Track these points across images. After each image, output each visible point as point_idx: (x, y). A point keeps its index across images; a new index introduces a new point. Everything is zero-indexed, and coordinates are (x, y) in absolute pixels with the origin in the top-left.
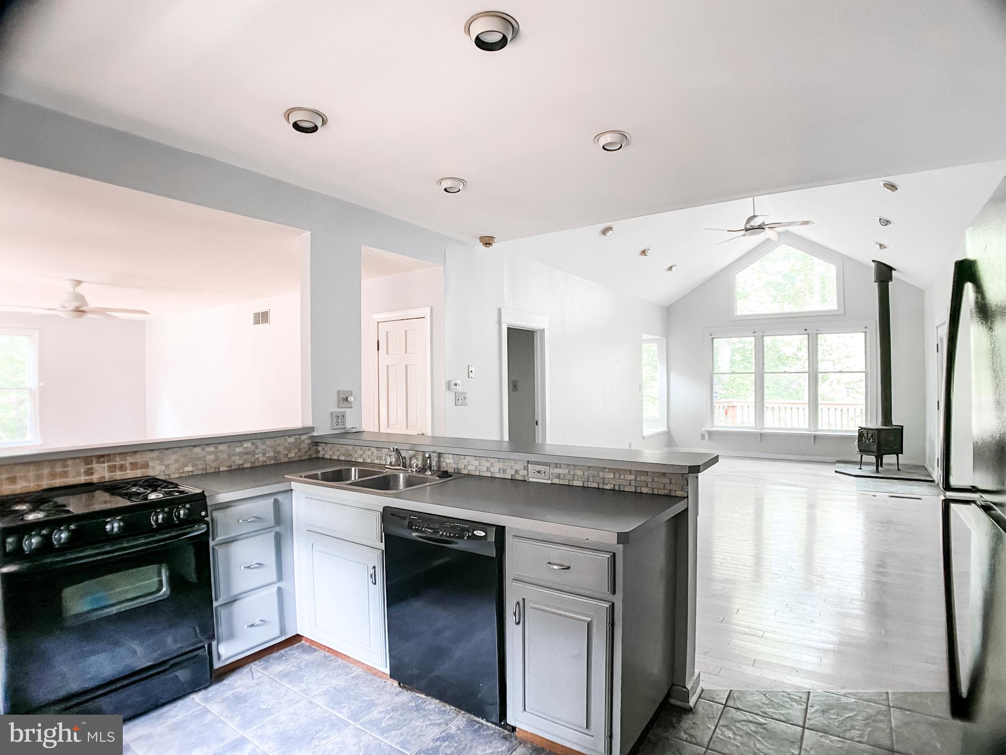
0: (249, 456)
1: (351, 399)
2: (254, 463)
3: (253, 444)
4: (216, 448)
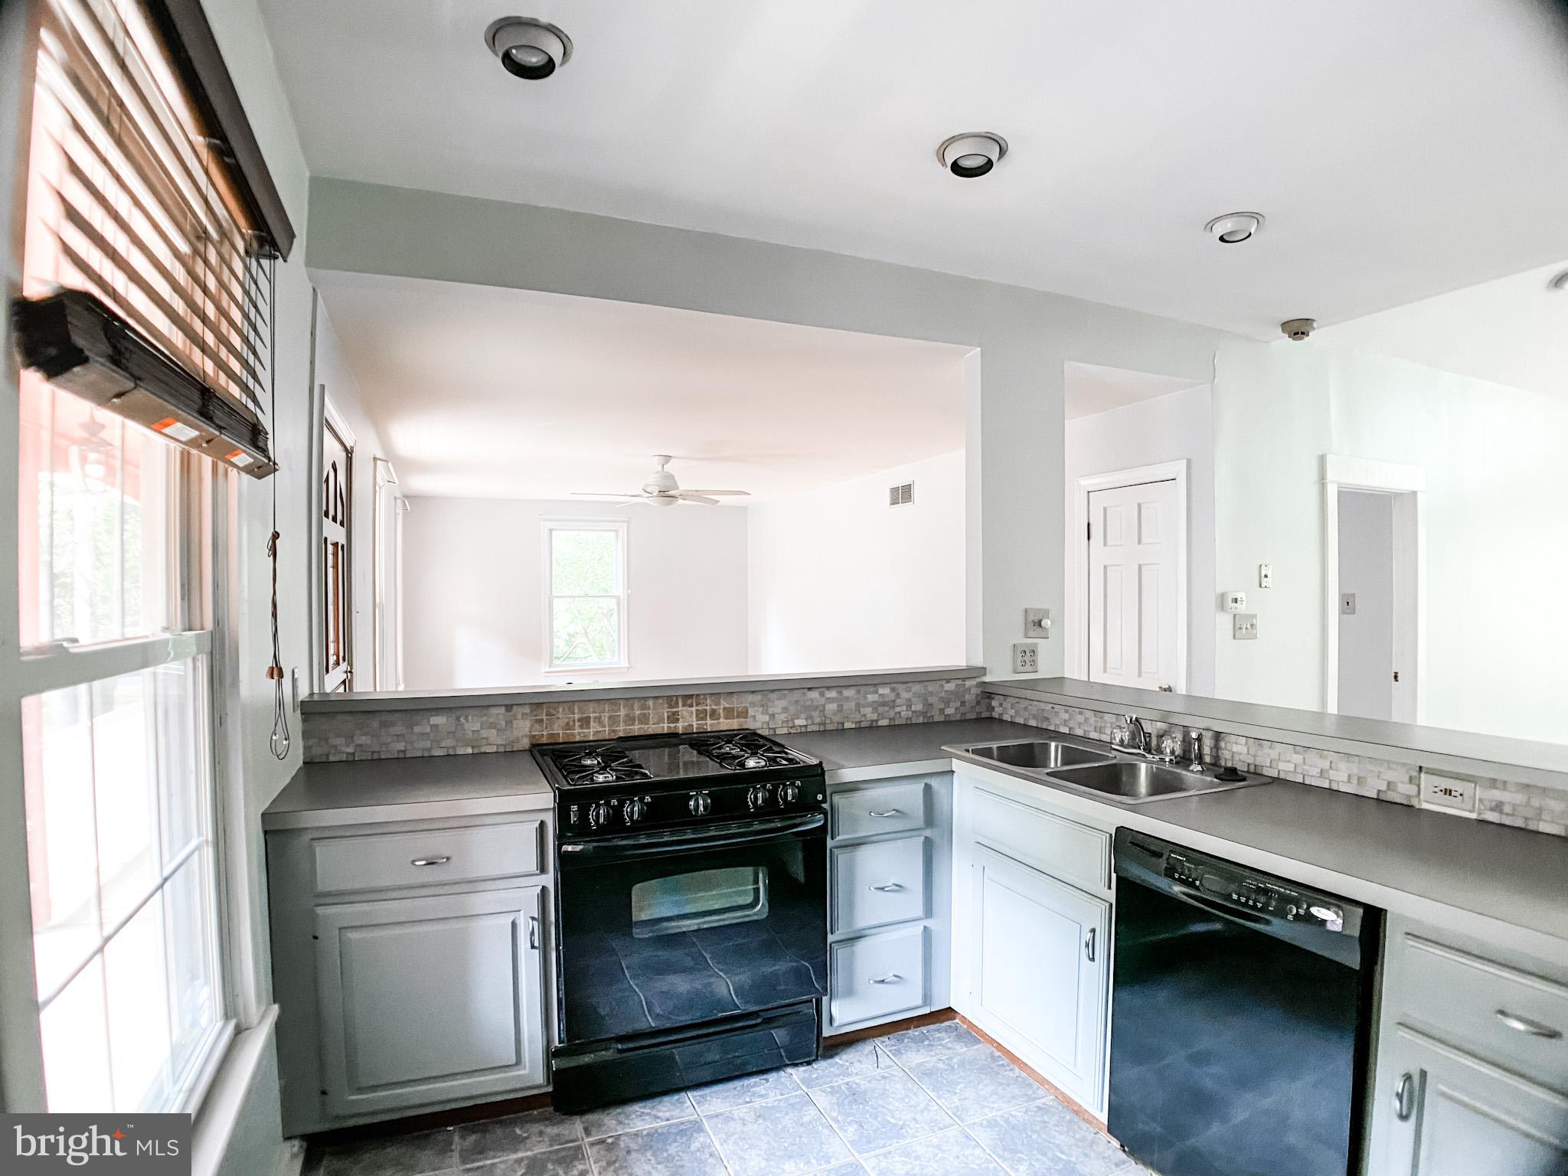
0: (887, 708)
1: (1046, 623)
2: (894, 719)
3: (893, 690)
4: (840, 693)
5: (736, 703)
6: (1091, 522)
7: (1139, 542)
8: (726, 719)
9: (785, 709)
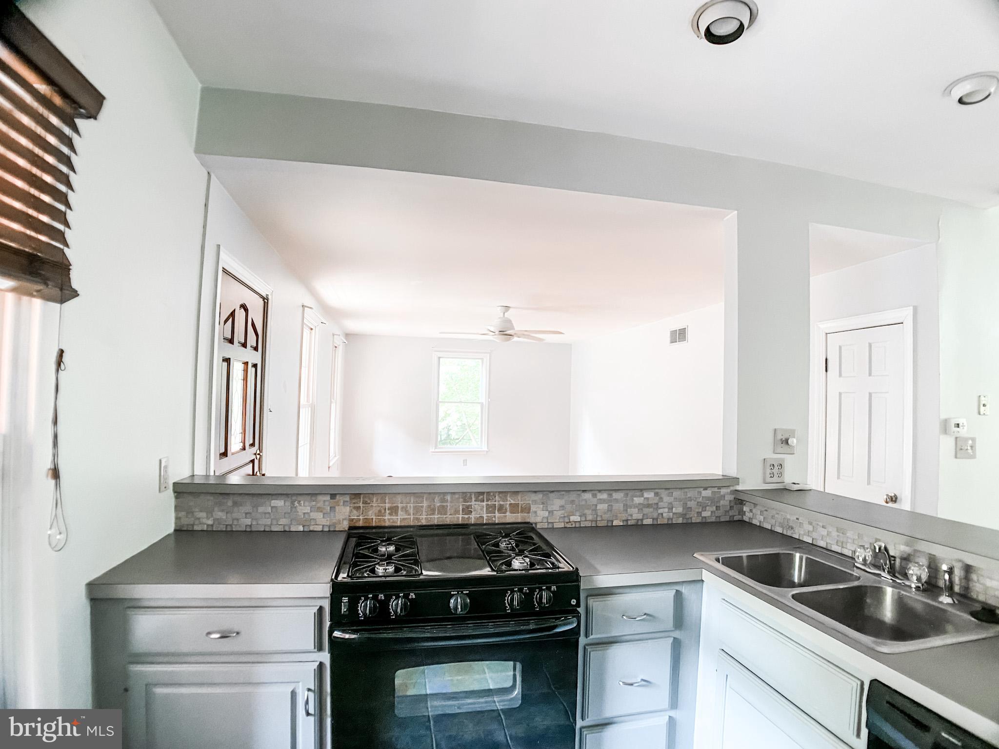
0: (651, 510)
1: (793, 441)
2: (657, 519)
3: (656, 494)
4: (610, 495)
5: (519, 500)
6: (828, 358)
7: (870, 375)
8: (511, 513)
9: (562, 507)
